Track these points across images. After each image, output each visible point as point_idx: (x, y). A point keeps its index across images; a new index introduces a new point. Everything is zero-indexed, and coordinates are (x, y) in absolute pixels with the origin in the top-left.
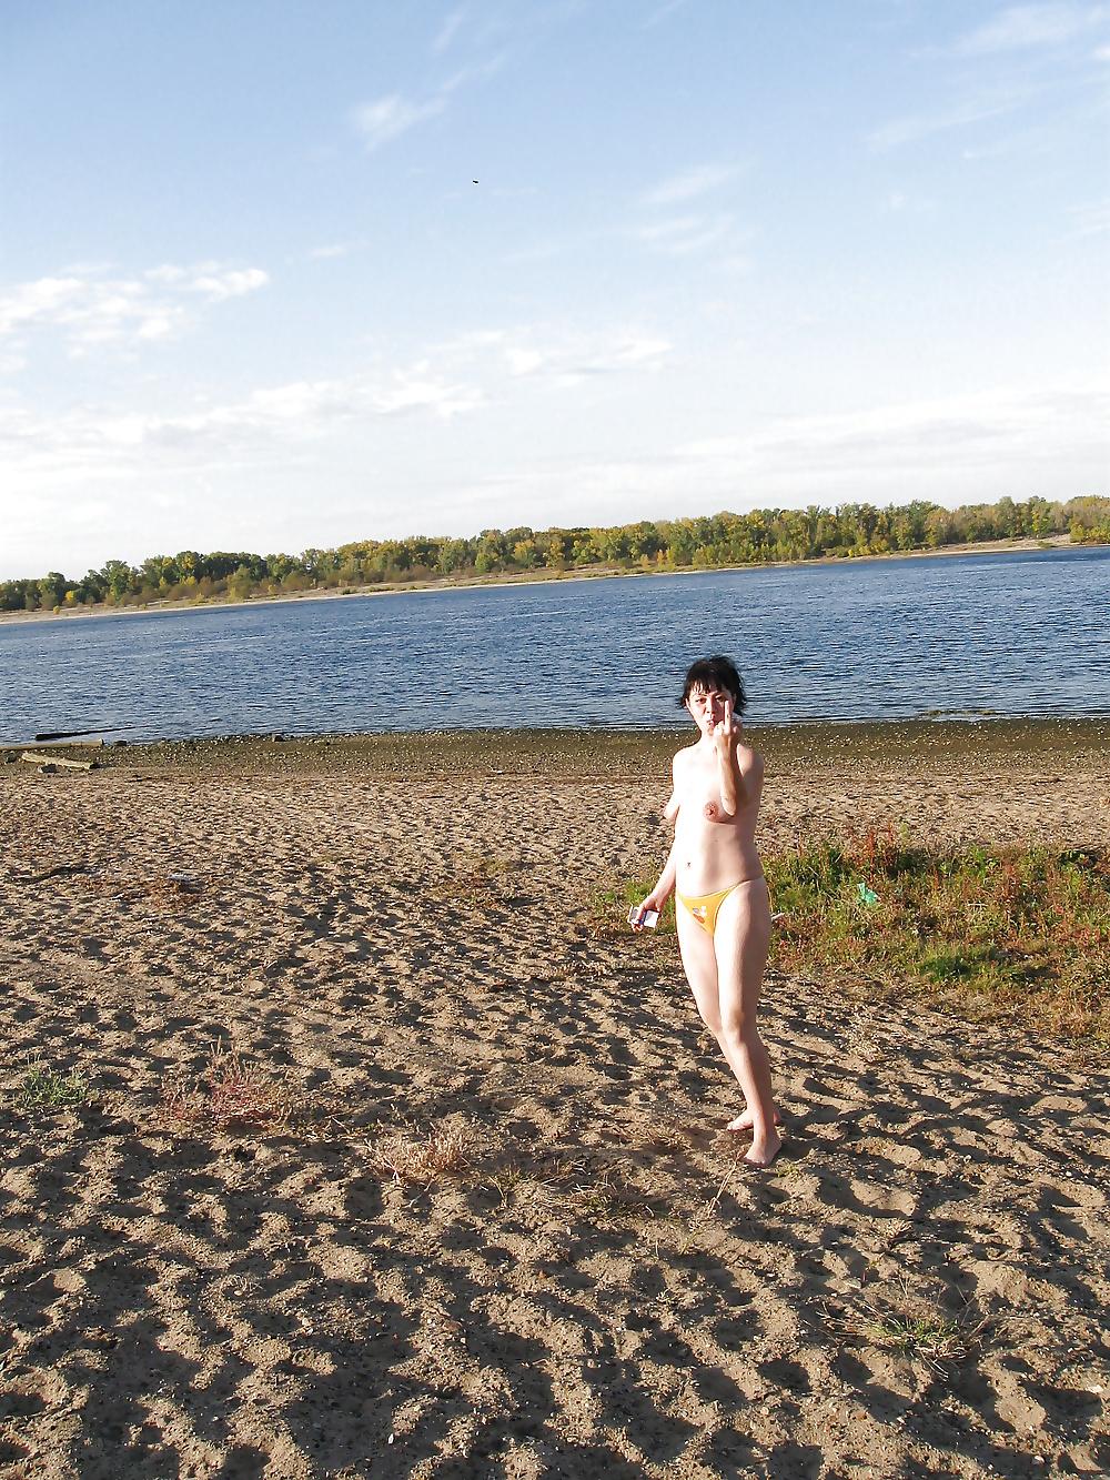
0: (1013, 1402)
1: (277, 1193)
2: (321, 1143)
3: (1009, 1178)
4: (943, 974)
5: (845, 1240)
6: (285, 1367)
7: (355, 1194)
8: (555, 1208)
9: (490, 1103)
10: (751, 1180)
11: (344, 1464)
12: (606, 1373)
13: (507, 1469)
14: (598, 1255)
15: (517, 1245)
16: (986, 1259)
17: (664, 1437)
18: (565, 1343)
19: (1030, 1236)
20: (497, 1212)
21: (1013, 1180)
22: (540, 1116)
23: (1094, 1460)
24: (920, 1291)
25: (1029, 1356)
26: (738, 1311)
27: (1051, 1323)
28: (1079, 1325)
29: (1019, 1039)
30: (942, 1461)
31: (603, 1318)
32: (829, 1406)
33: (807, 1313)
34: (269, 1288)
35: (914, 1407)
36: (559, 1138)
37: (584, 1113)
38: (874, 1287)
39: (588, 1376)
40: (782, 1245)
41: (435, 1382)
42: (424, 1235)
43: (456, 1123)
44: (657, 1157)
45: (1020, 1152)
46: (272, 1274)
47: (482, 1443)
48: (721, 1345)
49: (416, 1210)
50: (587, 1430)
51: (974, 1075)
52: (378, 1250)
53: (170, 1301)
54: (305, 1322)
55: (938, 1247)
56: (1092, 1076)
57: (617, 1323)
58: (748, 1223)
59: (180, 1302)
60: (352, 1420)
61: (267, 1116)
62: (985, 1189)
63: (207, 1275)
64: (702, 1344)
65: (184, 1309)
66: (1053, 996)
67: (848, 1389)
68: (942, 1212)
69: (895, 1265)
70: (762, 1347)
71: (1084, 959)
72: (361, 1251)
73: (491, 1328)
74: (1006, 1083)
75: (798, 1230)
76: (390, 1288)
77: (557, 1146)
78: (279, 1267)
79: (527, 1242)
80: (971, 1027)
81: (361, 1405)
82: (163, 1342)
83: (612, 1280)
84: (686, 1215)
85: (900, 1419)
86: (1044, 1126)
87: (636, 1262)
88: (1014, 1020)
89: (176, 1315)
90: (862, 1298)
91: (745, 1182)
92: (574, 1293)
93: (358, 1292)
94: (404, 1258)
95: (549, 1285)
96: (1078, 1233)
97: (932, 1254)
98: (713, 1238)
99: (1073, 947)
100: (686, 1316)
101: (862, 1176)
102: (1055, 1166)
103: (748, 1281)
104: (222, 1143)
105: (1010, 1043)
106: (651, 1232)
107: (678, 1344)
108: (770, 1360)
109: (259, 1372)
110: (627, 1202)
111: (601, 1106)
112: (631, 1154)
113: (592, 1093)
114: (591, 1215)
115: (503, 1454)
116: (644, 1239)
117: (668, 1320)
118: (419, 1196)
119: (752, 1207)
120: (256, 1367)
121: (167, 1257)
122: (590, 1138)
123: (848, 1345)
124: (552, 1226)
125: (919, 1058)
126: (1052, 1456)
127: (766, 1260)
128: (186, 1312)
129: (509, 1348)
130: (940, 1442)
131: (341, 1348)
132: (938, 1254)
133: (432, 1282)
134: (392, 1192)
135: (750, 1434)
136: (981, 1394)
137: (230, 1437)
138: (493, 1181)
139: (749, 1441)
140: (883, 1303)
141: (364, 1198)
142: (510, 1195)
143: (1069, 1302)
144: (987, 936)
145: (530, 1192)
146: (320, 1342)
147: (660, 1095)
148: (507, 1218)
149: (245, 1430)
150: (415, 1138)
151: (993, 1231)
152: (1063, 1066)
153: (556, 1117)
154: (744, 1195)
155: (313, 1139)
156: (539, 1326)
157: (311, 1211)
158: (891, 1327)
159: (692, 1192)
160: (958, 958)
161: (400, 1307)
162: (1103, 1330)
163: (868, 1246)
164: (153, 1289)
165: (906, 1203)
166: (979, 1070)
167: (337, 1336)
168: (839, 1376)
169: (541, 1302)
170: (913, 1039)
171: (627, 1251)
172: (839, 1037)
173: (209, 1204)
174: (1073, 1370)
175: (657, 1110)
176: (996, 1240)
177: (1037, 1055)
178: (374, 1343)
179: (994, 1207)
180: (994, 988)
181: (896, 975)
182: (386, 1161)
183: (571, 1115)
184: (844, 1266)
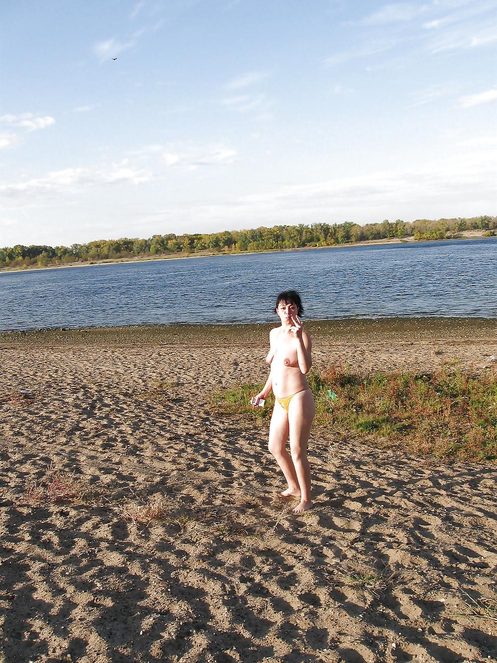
0: (408, 607)
1: (80, 530)
2: (98, 507)
3: (400, 514)
4: (367, 429)
5: (332, 542)
6: (91, 604)
7: (115, 529)
8: (205, 532)
9: (172, 488)
10: (289, 518)
11: (122, 644)
12: (232, 601)
13: (193, 643)
14: (225, 552)
15: (189, 549)
16: (393, 548)
17: (260, 627)
18: (214, 589)
19: (411, 538)
20: (179, 535)
21: (402, 515)
22: (195, 493)
23: (443, 629)
24: (365, 562)
25: (413, 588)
26: (288, 573)
27: (422, 574)
28: (434, 574)
29: (401, 456)
30: (379, 632)
31: (230, 578)
32: (330, 611)
33: (318, 573)
34: (81, 571)
35: (366, 610)
36: (204, 503)
37: (214, 492)
38: (345, 561)
39: (225, 603)
40: (305, 545)
41: (158, 608)
42: (147, 546)
43: (158, 497)
44: (248, 510)
45: (404, 503)
46: (82, 565)
47: (181, 633)
48: (281, 587)
49: (143, 535)
50: (227, 625)
51: (382, 471)
52: (128, 553)
53: (37, 578)
54: (99, 585)
55: (372, 544)
56: (433, 470)
57: (236, 580)
58: (290, 536)
59: (42, 578)
60: (123, 626)
61: (73, 496)
62: (390, 519)
63: (53, 566)
64: (273, 587)
65: (44, 581)
66: (415, 437)
67: (338, 604)
68: (373, 529)
69: (354, 552)
70: (300, 588)
71: (427, 421)
72: (121, 553)
73: (181, 585)
74: (396, 474)
75: (311, 538)
76: (135, 569)
77: (203, 506)
78: (85, 562)
79: (194, 547)
80: (380, 451)
81: (126, 619)
82: (35, 596)
83: (232, 562)
84: (262, 534)
85: (360, 615)
86: (414, 492)
87: (242, 554)
88: (398, 448)
89: (40, 583)
90: (341, 566)
91: (287, 519)
92: (216, 568)
93: (121, 571)
94: (140, 556)
95: (205, 565)
96: (431, 536)
97: (369, 547)
98: (275, 543)
99: (422, 416)
100: (266, 576)
101: (337, 515)
102: (419, 508)
103: (291, 561)
104: (53, 508)
105: (397, 457)
106: (248, 542)
107: (263, 588)
108: (303, 593)
109: (80, 607)
110: (236, 529)
111: (221, 488)
112: (236, 508)
113: (217, 483)
114: (221, 535)
115: (191, 637)
116: (245, 544)
117: (258, 578)
118: (144, 528)
119: (291, 530)
120: (78, 605)
121: (33, 559)
122: (218, 502)
123: (336, 586)
124: (204, 540)
125: (358, 464)
126: (425, 628)
127: (298, 552)
128: (45, 582)
129: (189, 593)
130: (378, 625)
131: (115, 595)
132: (372, 547)
133: (153, 565)
134: (132, 528)
135: (297, 625)
136: (394, 604)
137: (70, 635)
138: (177, 521)
139: (297, 628)
140: (350, 568)
141: (120, 530)
142: (185, 528)
143: (429, 565)
144: (385, 411)
145: (193, 527)
146: (106, 593)
147: (247, 483)
148: (184, 537)
149: (76, 631)
150: (140, 504)
151: (395, 537)
152: (420, 467)
153: (202, 494)
154: (286, 525)
155: (95, 506)
156: (202, 583)
157: (96, 537)
158: (354, 578)
159: (264, 524)
160: (373, 421)
161: (140, 577)
162: (444, 575)
163: (342, 545)
164: (28, 573)
165: (357, 526)
166: (384, 469)
167: (113, 590)
168: (333, 599)
169: (202, 573)
170: (355, 457)
171: (238, 550)
172: (323, 456)
173: (50, 535)
174: (432, 593)
175: (246, 489)
176: (396, 540)
177: (409, 462)
178: (130, 593)
179: (394, 526)
180: (389, 434)
181: (346, 429)
182: (128, 515)
183: (208, 493)
184: (332, 553)
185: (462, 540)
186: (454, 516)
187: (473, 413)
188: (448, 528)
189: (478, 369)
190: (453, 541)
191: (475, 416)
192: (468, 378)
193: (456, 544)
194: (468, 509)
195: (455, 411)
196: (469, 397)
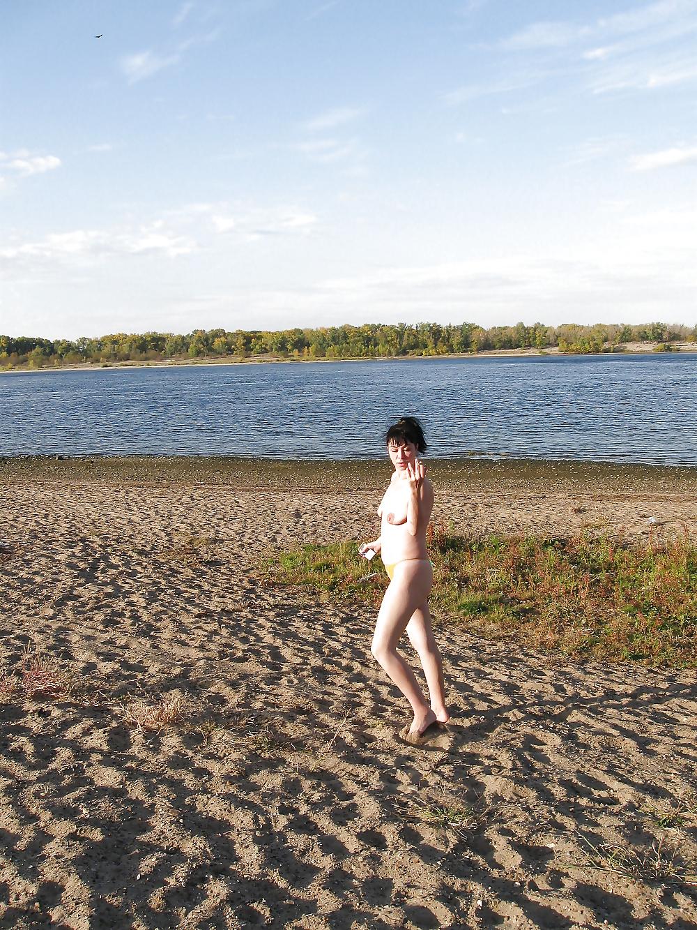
0: (504, 853)
1: (65, 736)
2: (92, 707)
3: (506, 729)
4: (471, 611)
5: (409, 764)
6: (73, 836)
7: (113, 736)
8: (236, 745)
9: (196, 684)
10: (354, 729)
11: (111, 891)
12: (267, 839)
13: (209, 893)
14: (262, 772)
15: (213, 766)
16: (491, 774)
17: (301, 874)
18: (242, 822)
19: (517, 762)
20: (200, 747)
21: (509, 730)
22: (227, 691)
23: (549, 884)
24: (452, 792)
25: (514, 828)
26: (345, 804)
27: (527, 809)
28: (543, 810)
29: (515, 650)
30: (462, 885)
31: (265, 808)
32: (398, 856)
33: (386, 804)
34: (62, 792)
35: (446, 856)
36: (238, 705)
37: (254, 690)
38: (425, 790)
39: (256, 841)
40: (372, 766)
41: (165, 845)
42: (155, 762)
43: (175, 694)
44: (298, 716)
45: (513, 715)
46: (63, 783)
47: (193, 878)
48: (335, 822)
49: (151, 746)
50: (256, 870)
51: (488, 671)
52: (128, 769)
54: (85, 811)
55: (464, 768)
56: (557, 671)
57: (273, 811)
58: (353, 754)
59: (7, 800)
60: (115, 867)
61: (58, 690)
62: (492, 735)
63: (22, 784)
64: (324, 822)
65: (9, 804)
66: (536, 625)
67: (409, 846)
68: (466, 748)
69: (438, 778)
70: (359, 824)
71: (556, 604)
72: (118, 770)
73: (198, 814)
74: (506, 675)
75: (382, 758)
76: (136, 791)
77: (237, 709)
78: (68, 780)
79: (219, 765)
80: (487, 642)
81: (120, 858)
83: (270, 786)
84: (315, 749)
85: (438, 862)
86: (528, 700)
87: (285, 776)
88: (513, 639)
89: (4, 807)
90: (418, 796)
91: (350, 731)
92: (248, 794)
93: (116, 794)
94: (144, 774)
95: (232, 789)
96: (545, 760)
97: (459, 771)
98: (331, 762)
99: (549, 596)
100: (315, 806)
102: (533, 722)
103: (351, 787)
104: (29, 706)
105: (510, 652)
106: (294, 759)
107: (310, 823)
108: (364, 831)
109: (57, 840)
110: (280, 741)
111: (264, 686)
112: (282, 714)
113: (258, 679)
114: (258, 749)
115: (206, 885)
116: (290, 763)
117: (303, 809)
118: (153, 738)
119: (355, 745)
120: (55, 837)
122: (257, 705)
123: (410, 822)
124: (234, 756)
125: (455, 660)
126: (525, 882)
127: (362, 775)
128: (11, 806)
129: (208, 825)
130: (461, 875)
131: (106, 825)
132: (463, 772)
133: (162, 787)
134: (137, 736)
135: (352, 872)
136: (486, 849)
137: (40, 877)
138: (199, 729)
139: (352, 876)
140: (430, 799)
141: (119, 738)
142: (209, 738)
143: (538, 798)
144: (499, 589)
145: (221, 737)
146: (94, 822)
147: (300, 680)
148: (206, 751)
149: (49, 872)
150: (150, 703)
151: (495, 759)
152: (540, 666)
153: (236, 692)
154: (349, 738)
155: (87, 704)
156: (226, 812)
157: (87, 746)
158: (435, 812)
159: (319, 736)
160: (481, 602)
161: (142, 802)
162: (556, 813)
163: (423, 768)
165: (445, 743)
166: (491, 667)
167: (104, 819)
168: (404, 839)
169: (228, 799)
170: (452, 649)
171: (279, 770)
172: (409, 647)
173: (23, 743)
174: (539, 835)
175: (298, 689)
176: (497, 764)
177: (525, 659)
178: (127, 823)
179: (497, 745)
180: (502, 620)
181: (443, 611)
182: (133, 717)
183: (246, 691)
184: (408, 778)
185: (587, 766)
186: (580, 734)
187: (619, 595)
188: (570, 750)
189: (631, 535)
190: (575, 768)
191: (622, 600)
192: (617, 547)
193: (578, 771)
194: (599, 726)
195: (595, 592)
196: (616, 573)
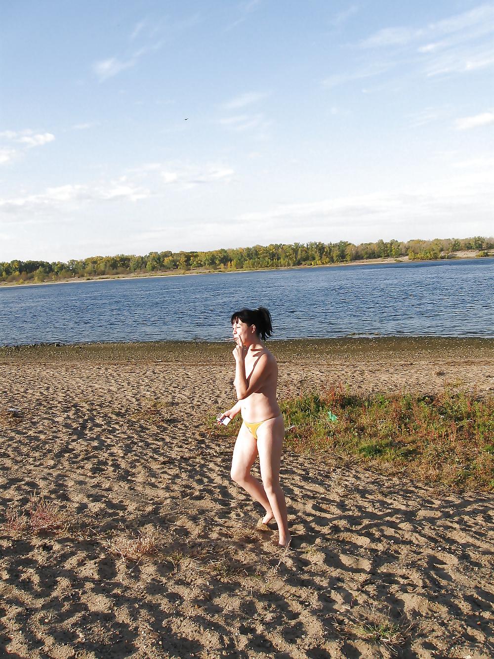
1: (64, 567)
2: (85, 540)
3: (412, 551)
4: (370, 453)
5: (340, 584)
7: (102, 566)
8: (200, 572)
9: (165, 519)
10: (292, 555)
12: (232, 657)
14: (223, 595)
15: (183, 591)
16: (407, 592)
18: (210, 642)
19: (426, 580)
20: (172, 574)
21: (415, 552)
22: (189, 525)
24: (378, 609)
25: (435, 642)
26: (293, 622)
27: (442, 624)
28: (456, 624)
29: (407, 484)
31: (228, 628)
33: (327, 623)
34: (62, 617)
36: (199, 536)
37: (210, 524)
38: (357, 608)
40: (311, 588)
42: (137, 587)
43: (149, 528)
44: (247, 545)
45: (415, 538)
46: (64, 609)
48: (287, 640)
49: (133, 574)
51: (389, 501)
52: (116, 596)
53: (13, 626)
54: (81, 635)
55: (384, 587)
56: (443, 500)
57: (235, 631)
58: (294, 577)
59: (17, 626)
61: (58, 527)
62: (402, 557)
63: (30, 611)
64: (277, 640)
65: (19, 630)
66: (420, 463)
68: (383, 569)
69: (365, 597)
70: (307, 641)
71: (432, 445)
72: (107, 597)
73: (173, 635)
74: (404, 505)
75: (317, 580)
76: (122, 616)
77: (198, 540)
78: (67, 606)
79: (188, 590)
80: (385, 478)
82: (9, 648)
83: (230, 608)
84: (263, 574)
86: (425, 525)
87: (242, 599)
88: (404, 475)
89: (15, 633)
90: (352, 614)
91: (289, 556)
92: (213, 616)
93: (106, 618)
94: (128, 600)
95: (200, 612)
96: (448, 578)
97: (382, 590)
98: (277, 585)
99: (427, 440)
100: (269, 626)
101: (344, 552)
102: (433, 544)
103: (296, 607)
104: (36, 541)
105: (404, 485)
106: (248, 583)
107: (266, 641)
108: (311, 647)
110: (235, 568)
111: (218, 520)
112: (234, 543)
113: (213, 513)
114: (218, 575)
116: (244, 586)
117: (260, 629)
118: (134, 566)
119: (294, 569)
121: (10, 602)
122: (214, 536)
123: (349, 639)
124: (200, 581)
125: (363, 493)
127: (304, 596)
128: (21, 632)
129: (183, 646)
131: (99, 649)
132: (384, 590)
134: (121, 565)
138: (170, 559)
140: (362, 616)
141: (107, 568)
142: (178, 565)
143: (449, 613)
144: (388, 435)
145: (187, 564)
146: (89, 646)
147: (246, 513)
148: (177, 577)
150: (130, 538)
151: (408, 578)
152: (429, 496)
153: (197, 526)
154: (289, 563)
155: (81, 539)
156: (198, 634)
157: (81, 575)
158: (368, 629)
159: (265, 562)
160: (376, 446)
161: (127, 625)
162: (467, 626)
163: (351, 587)
164: (4, 619)
165: (366, 565)
166: (391, 498)
167: (97, 642)
168: (345, 655)
169: (198, 621)
170: (359, 484)
171: (237, 593)
172: (325, 484)
173: (31, 574)
174: (456, 648)
175: (245, 521)
176: (411, 583)
177: (416, 491)
178: (116, 645)
179: (407, 566)
180: (394, 459)
181: (349, 454)
182: (117, 550)
183: (204, 524)
184: (341, 598)
185: (483, 582)
186: (471, 554)
187: (480, 438)
188: (466, 568)
189: (481, 391)
190: (473, 584)
191: (482, 441)
192: (472, 400)
193: (476, 587)
194: (485, 546)
195: (461, 435)
196: (474, 421)
